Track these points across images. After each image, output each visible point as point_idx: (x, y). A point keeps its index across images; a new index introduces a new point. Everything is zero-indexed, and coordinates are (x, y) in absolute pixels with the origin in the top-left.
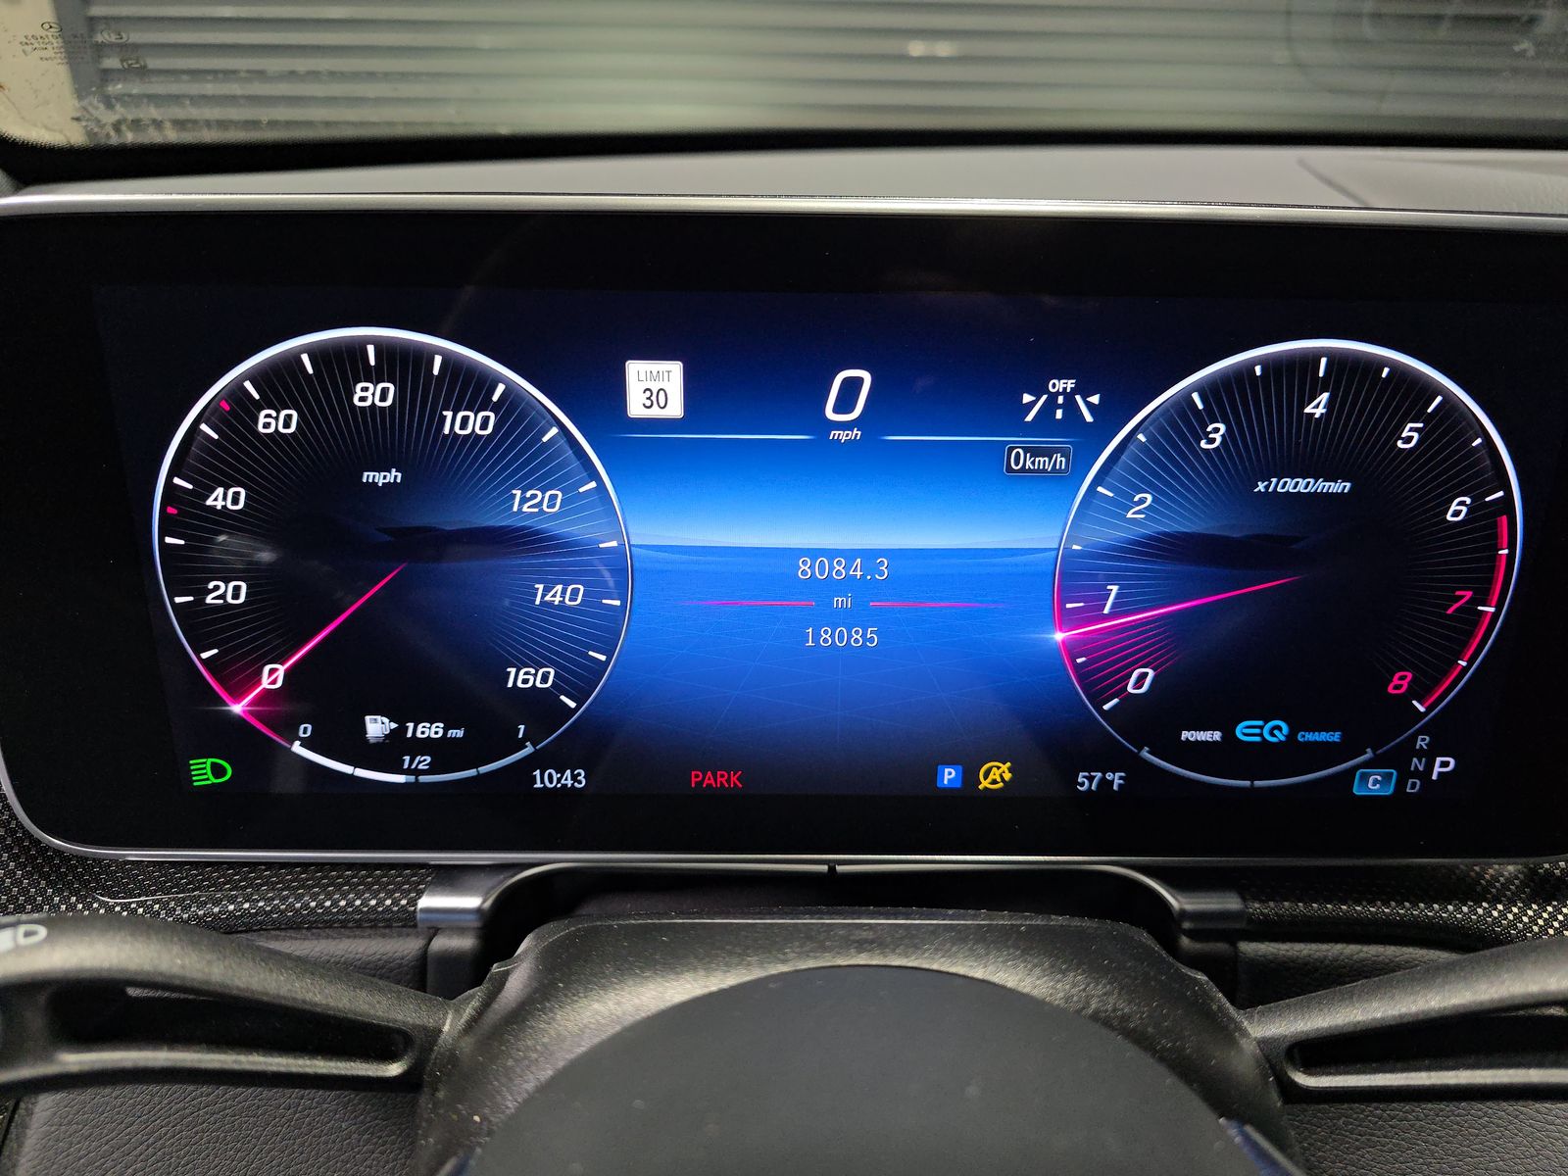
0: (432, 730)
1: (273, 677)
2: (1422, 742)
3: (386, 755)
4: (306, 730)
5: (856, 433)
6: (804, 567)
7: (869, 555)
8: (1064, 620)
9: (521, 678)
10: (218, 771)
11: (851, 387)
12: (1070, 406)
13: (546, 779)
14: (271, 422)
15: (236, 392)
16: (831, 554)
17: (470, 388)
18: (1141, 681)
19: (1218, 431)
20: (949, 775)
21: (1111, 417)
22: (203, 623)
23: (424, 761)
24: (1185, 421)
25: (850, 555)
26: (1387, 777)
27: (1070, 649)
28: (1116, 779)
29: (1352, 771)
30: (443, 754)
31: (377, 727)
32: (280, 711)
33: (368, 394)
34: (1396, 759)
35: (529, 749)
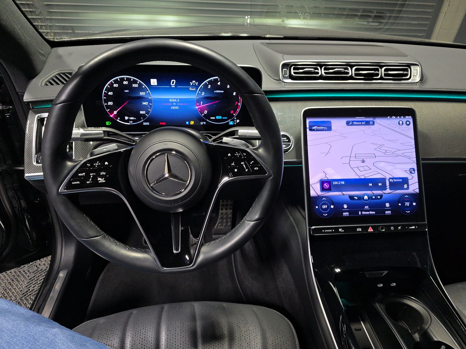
0: (132, 118)
1: (115, 112)
2: (235, 118)
3: (128, 121)
4: (119, 118)
5: (174, 86)
6: (170, 100)
7: (177, 99)
8: (197, 106)
9: (142, 112)
10: (109, 123)
11: (173, 82)
12: (195, 83)
13: (145, 124)
14: (116, 85)
15: (111, 83)
16: (173, 99)
17: (135, 82)
18: (206, 112)
19: (210, 86)
20: (187, 123)
21: (199, 85)
22: (108, 107)
23: (132, 122)
24: (206, 85)
25: (175, 99)
26: (232, 122)
27: (198, 109)
28: (205, 123)
29: (229, 122)
30: (134, 121)
31: (126, 118)
32: (116, 116)
33: (125, 83)
34: (233, 120)
35: (143, 120)
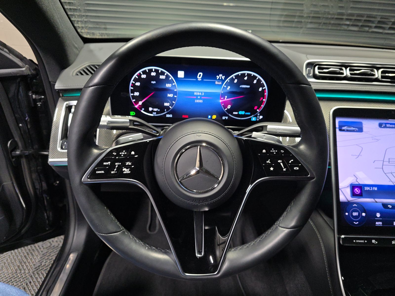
0: (155, 110)
1: (140, 103)
2: (259, 114)
3: (151, 112)
4: (143, 109)
5: (201, 80)
6: (195, 94)
7: (202, 92)
8: (221, 99)
9: (166, 104)
10: (133, 113)
11: (200, 75)
12: (221, 77)
13: (168, 116)
14: (144, 76)
15: (140, 73)
16: (198, 92)
17: (163, 73)
18: (229, 107)
19: (236, 81)
20: (209, 117)
21: (226, 79)
22: (134, 97)
23: (155, 113)
24: (232, 80)
25: (200, 92)
26: (255, 118)
27: (222, 103)
28: (227, 118)
29: (251, 118)
30: (157, 112)
31: (150, 109)
32: (141, 107)
33: (153, 74)
34: (256, 116)
35: (166, 112)
